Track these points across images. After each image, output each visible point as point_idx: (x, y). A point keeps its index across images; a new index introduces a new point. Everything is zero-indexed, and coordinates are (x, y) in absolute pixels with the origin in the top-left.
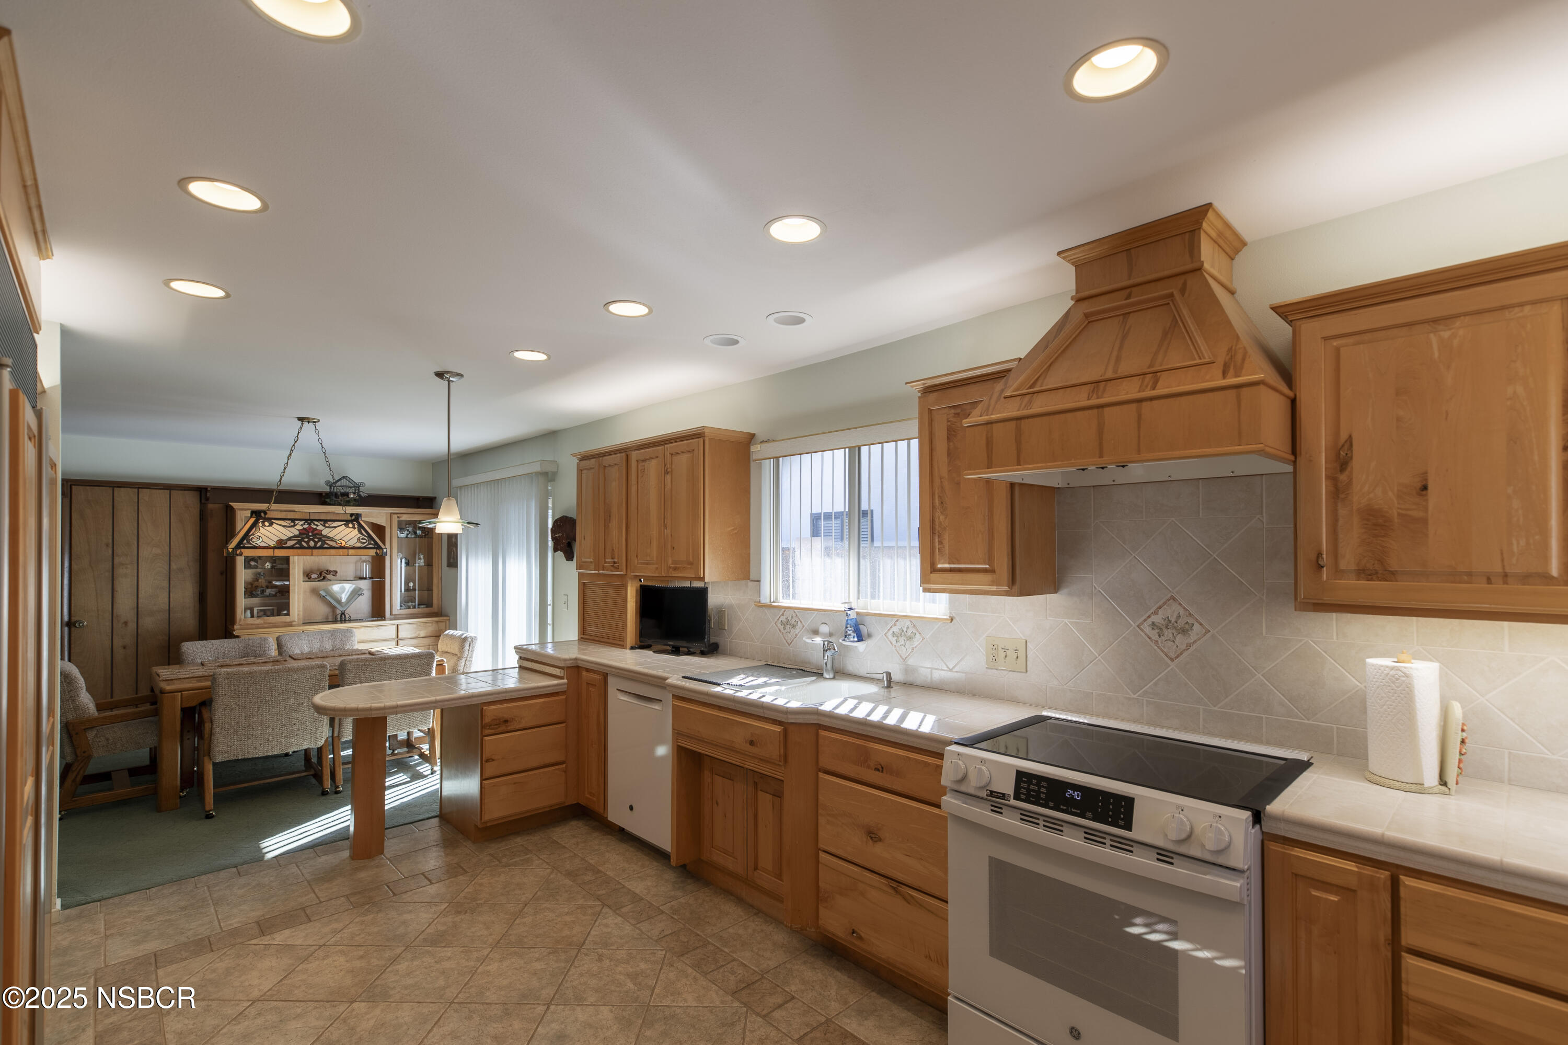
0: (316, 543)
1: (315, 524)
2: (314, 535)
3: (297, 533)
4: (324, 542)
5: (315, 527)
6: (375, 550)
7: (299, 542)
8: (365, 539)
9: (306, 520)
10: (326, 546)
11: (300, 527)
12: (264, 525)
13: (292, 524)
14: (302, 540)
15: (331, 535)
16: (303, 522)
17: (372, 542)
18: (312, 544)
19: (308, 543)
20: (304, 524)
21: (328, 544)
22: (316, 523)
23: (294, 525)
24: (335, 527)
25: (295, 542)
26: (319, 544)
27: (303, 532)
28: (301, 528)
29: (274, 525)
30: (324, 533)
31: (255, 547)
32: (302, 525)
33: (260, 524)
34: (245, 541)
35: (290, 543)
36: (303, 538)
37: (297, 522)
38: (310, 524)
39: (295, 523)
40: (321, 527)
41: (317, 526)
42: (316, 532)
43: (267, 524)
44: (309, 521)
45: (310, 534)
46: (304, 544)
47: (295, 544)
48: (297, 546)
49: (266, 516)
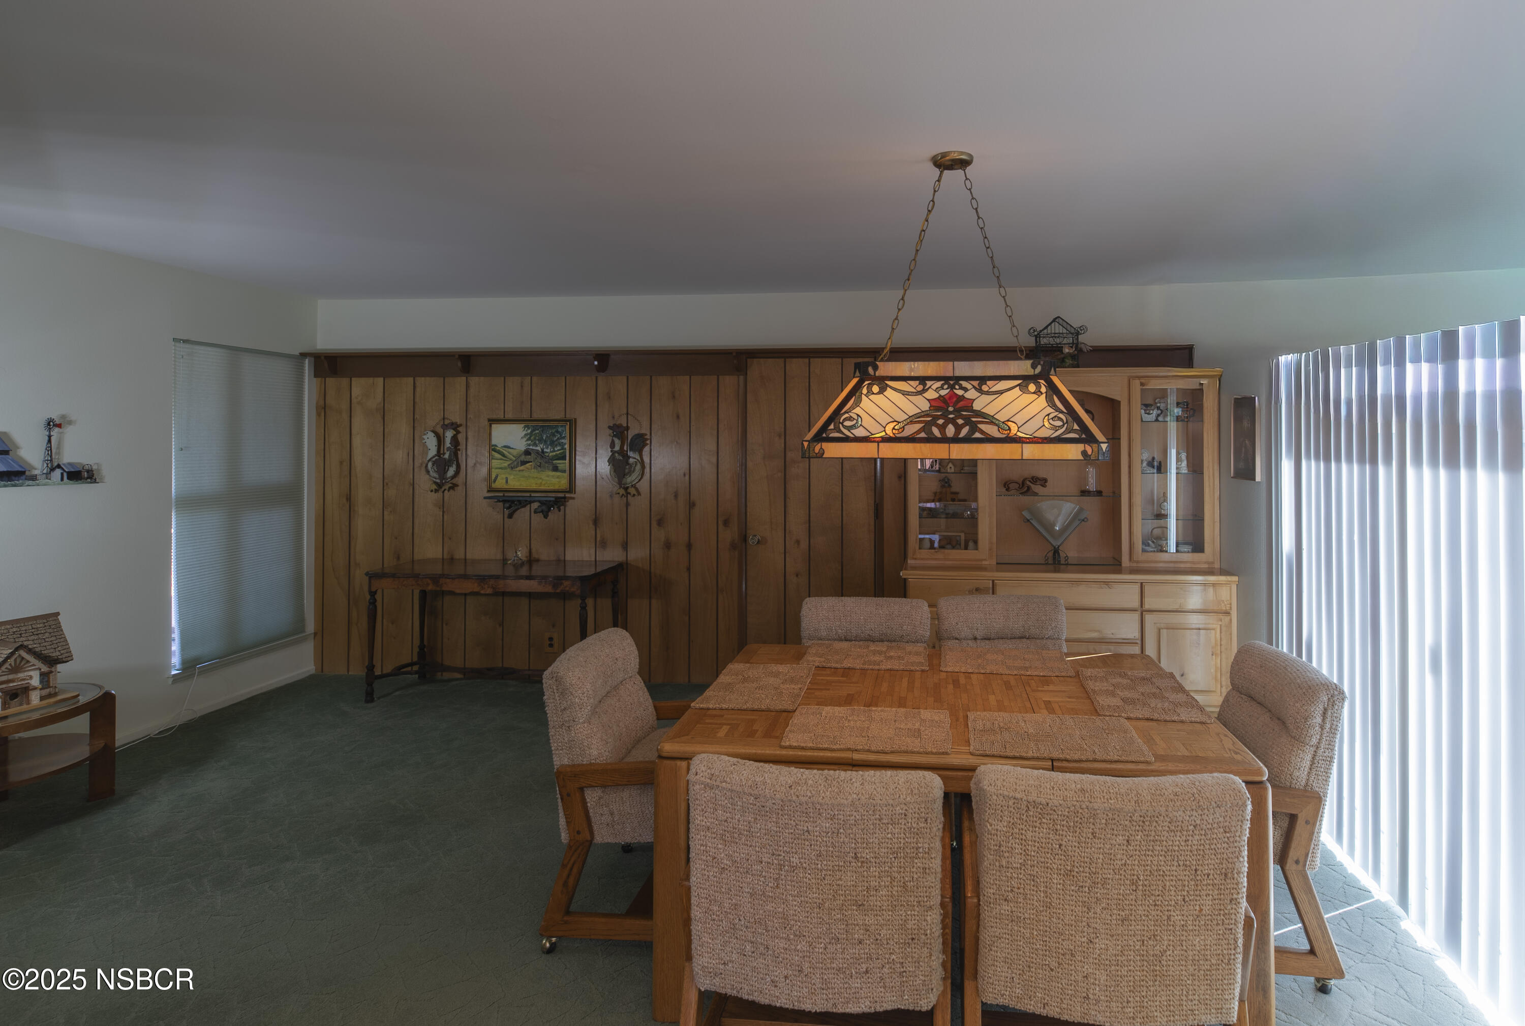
0: (958, 428)
1: (962, 388)
2: (957, 411)
3: (926, 406)
4: (974, 428)
5: (960, 392)
6: (1081, 447)
7: (927, 428)
8: (1060, 419)
9: (946, 379)
10: (977, 435)
11: (931, 394)
12: (870, 392)
13: (920, 388)
14: (933, 423)
15: (989, 410)
16: (939, 384)
17: (1076, 427)
18: (950, 430)
19: (942, 428)
20: (942, 387)
21: (982, 432)
22: (964, 384)
23: (924, 390)
24: (1001, 392)
25: (918, 426)
26: (964, 432)
27: (939, 405)
28: (936, 395)
29: (889, 392)
30: (977, 406)
31: (846, 439)
32: (936, 390)
33: (865, 391)
34: (832, 427)
35: (910, 430)
36: (936, 418)
37: (929, 383)
38: (952, 387)
39: (925, 385)
40: (971, 394)
41: (966, 390)
42: (961, 404)
43: (875, 389)
44: (951, 381)
45: (951, 409)
46: (936, 431)
47: (919, 432)
48: (923, 435)
49: (877, 374)
